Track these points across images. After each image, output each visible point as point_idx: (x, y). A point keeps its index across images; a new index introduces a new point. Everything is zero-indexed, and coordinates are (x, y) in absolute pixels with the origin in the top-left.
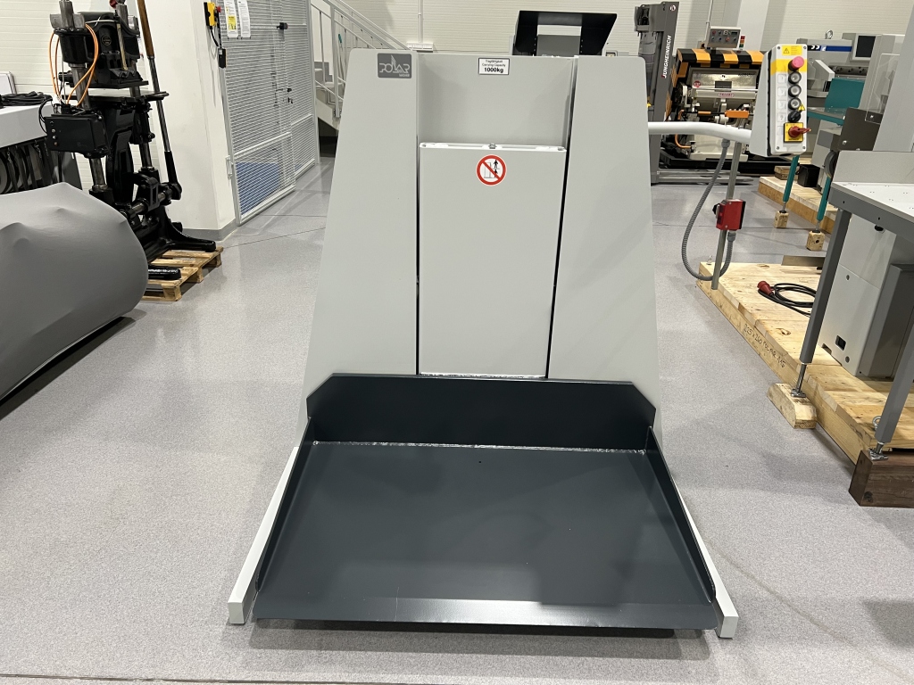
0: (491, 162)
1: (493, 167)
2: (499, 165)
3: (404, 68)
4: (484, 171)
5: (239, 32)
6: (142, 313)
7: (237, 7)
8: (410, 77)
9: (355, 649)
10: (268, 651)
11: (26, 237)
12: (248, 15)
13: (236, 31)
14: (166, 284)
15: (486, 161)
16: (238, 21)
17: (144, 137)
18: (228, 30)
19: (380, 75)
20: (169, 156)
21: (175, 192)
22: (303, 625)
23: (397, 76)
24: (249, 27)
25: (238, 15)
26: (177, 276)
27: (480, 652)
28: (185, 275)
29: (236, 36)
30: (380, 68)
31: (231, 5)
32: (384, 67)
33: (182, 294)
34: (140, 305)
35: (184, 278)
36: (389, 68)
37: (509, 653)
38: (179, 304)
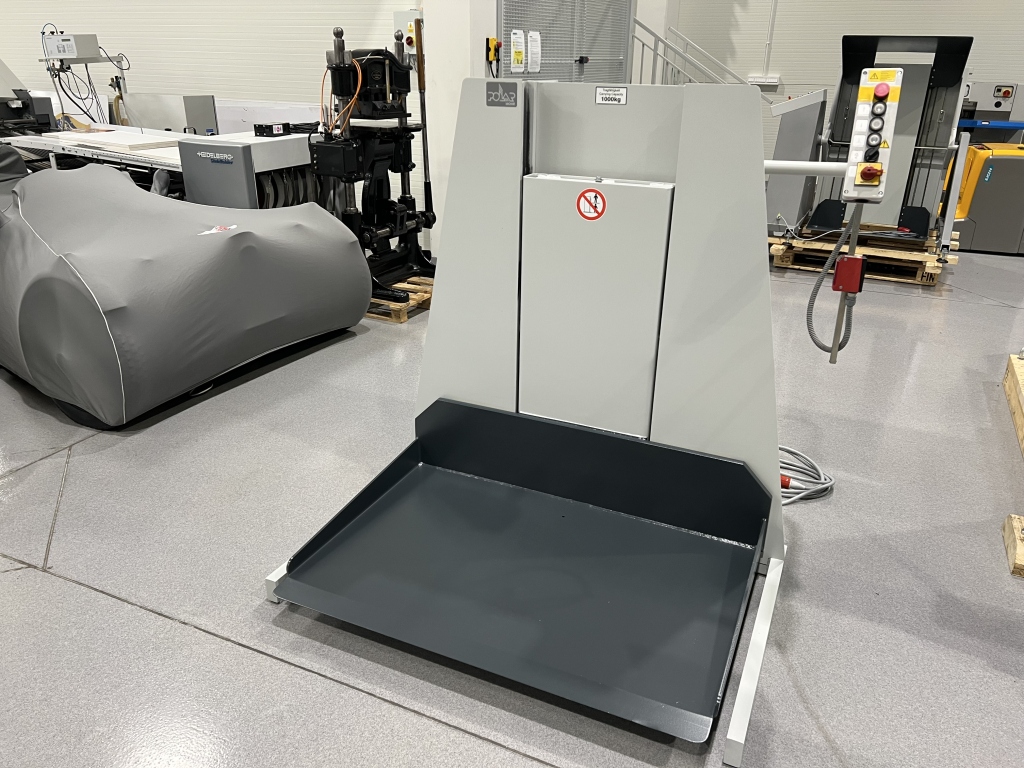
0: (591, 195)
1: (593, 201)
2: (599, 199)
3: (510, 96)
4: (584, 206)
5: (526, 67)
6: (366, 329)
7: (526, 43)
8: (516, 106)
9: (352, 652)
10: (283, 631)
11: (254, 245)
12: (539, 50)
13: (523, 65)
14: (394, 305)
15: (586, 195)
16: (527, 56)
17: (404, 166)
18: (512, 65)
19: (489, 104)
20: (428, 186)
21: (428, 220)
22: (323, 619)
23: (503, 104)
24: (539, 62)
25: (526, 49)
26: (406, 299)
27: (460, 692)
28: (413, 299)
29: (522, 70)
30: (488, 96)
31: (519, 40)
32: (491, 95)
33: (409, 318)
34: (364, 321)
35: (412, 302)
36: (496, 97)
37: (485, 702)
38: (404, 326)
